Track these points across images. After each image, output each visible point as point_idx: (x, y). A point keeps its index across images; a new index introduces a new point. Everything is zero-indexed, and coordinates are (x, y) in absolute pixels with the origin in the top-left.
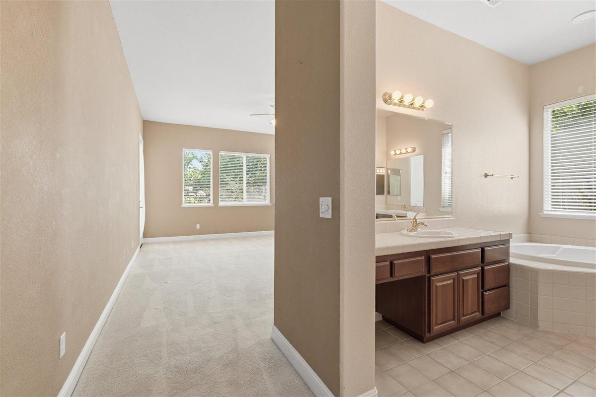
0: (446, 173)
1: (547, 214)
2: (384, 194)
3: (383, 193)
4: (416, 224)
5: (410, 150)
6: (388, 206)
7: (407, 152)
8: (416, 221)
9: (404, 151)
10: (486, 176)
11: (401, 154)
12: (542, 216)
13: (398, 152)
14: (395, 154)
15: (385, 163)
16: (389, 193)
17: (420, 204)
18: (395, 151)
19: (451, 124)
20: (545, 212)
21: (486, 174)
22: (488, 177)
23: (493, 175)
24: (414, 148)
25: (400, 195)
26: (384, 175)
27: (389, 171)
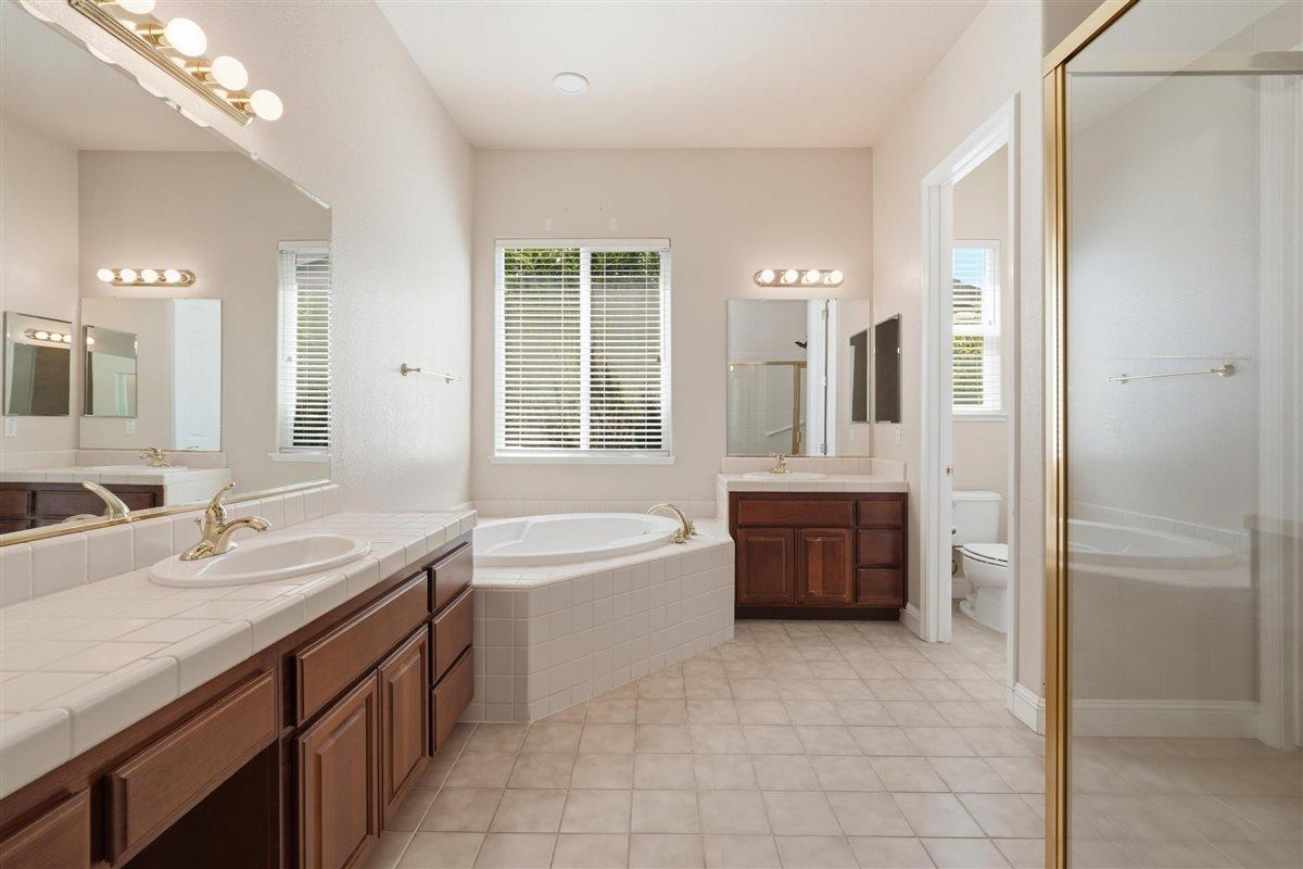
0: (289, 359)
1: (500, 458)
2: (64, 411)
3: (61, 409)
4: (217, 526)
5: (173, 276)
6: (82, 454)
7: (162, 282)
8: (219, 515)
9: (150, 276)
10: (404, 370)
11: (139, 283)
12: (493, 462)
13: (128, 276)
14: (118, 281)
15: (74, 308)
16: (88, 408)
17: (210, 442)
18: (117, 271)
19: (327, 206)
20: (497, 454)
21: (404, 365)
22: (409, 373)
23: (419, 370)
24: (190, 273)
25: (134, 415)
26: (68, 351)
27: (90, 341)
